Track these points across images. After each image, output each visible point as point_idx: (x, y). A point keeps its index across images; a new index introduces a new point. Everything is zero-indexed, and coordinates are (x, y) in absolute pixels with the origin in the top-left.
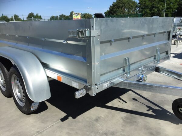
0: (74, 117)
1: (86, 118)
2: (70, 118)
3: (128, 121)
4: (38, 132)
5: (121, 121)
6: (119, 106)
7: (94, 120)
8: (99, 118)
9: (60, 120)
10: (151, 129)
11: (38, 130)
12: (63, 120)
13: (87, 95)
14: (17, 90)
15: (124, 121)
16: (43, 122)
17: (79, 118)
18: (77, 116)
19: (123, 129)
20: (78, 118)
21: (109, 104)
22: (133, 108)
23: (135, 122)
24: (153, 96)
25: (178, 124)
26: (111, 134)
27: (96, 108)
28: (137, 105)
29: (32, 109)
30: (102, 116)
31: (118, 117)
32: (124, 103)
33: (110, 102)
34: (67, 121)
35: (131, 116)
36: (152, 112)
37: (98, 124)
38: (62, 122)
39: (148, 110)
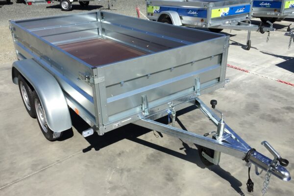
0: (97, 149)
1: (109, 151)
2: (93, 149)
3: (153, 158)
4: (58, 161)
5: (145, 158)
6: (151, 140)
7: (117, 155)
8: (123, 152)
9: (82, 151)
10: (171, 170)
11: (58, 159)
12: (85, 151)
13: (95, 133)
14: (41, 115)
15: (147, 158)
16: (64, 151)
17: (103, 150)
18: (101, 148)
19: (142, 166)
20: (101, 150)
21: (141, 137)
22: (166, 145)
23: (159, 160)
24: (200, 131)
25: (204, 168)
26: (127, 171)
27: (125, 140)
28: (174, 141)
29: (54, 137)
30: (128, 151)
31: (144, 153)
32: (160, 136)
33: (144, 135)
34: (89, 152)
35: (158, 153)
36: (185, 151)
37: (118, 159)
38: (83, 153)
39: (181, 149)
